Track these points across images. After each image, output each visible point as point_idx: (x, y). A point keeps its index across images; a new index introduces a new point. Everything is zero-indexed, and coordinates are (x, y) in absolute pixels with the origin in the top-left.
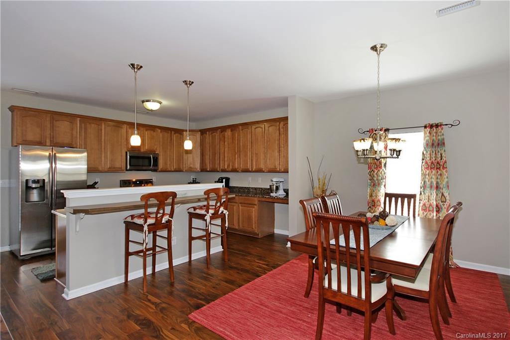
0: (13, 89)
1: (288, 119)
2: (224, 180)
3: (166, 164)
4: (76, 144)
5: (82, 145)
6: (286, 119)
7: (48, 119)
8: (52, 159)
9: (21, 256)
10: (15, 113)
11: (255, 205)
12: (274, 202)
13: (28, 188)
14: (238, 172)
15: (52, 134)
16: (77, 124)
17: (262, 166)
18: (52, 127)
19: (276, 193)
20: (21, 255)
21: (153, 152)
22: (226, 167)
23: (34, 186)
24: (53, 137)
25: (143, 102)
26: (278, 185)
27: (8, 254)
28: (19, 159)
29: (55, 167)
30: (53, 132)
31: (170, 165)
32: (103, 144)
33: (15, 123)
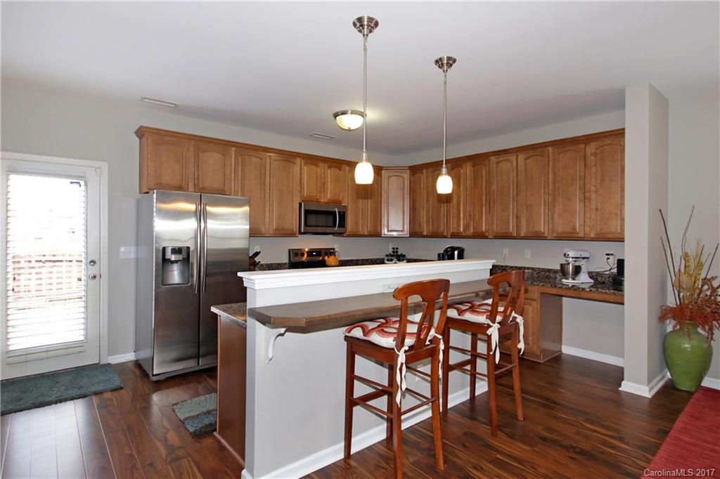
0: (143, 99)
1: (624, 133)
2: (456, 253)
3: (356, 224)
4: (230, 189)
5: (238, 192)
6: (620, 133)
7: (191, 149)
8: (201, 215)
9: (153, 375)
10: (145, 139)
11: (535, 300)
12: (562, 296)
13: (166, 261)
14: (486, 238)
15: (196, 173)
16: (231, 157)
17: (542, 228)
18: (197, 163)
19: (574, 279)
20: (155, 373)
21: (337, 203)
22: (462, 230)
23: (173, 258)
24: (198, 179)
25: (336, 115)
26: (577, 264)
27: (131, 366)
28: (152, 213)
29: (205, 227)
30: (198, 170)
31: (362, 225)
32: (268, 191)
33: (146, 155)
